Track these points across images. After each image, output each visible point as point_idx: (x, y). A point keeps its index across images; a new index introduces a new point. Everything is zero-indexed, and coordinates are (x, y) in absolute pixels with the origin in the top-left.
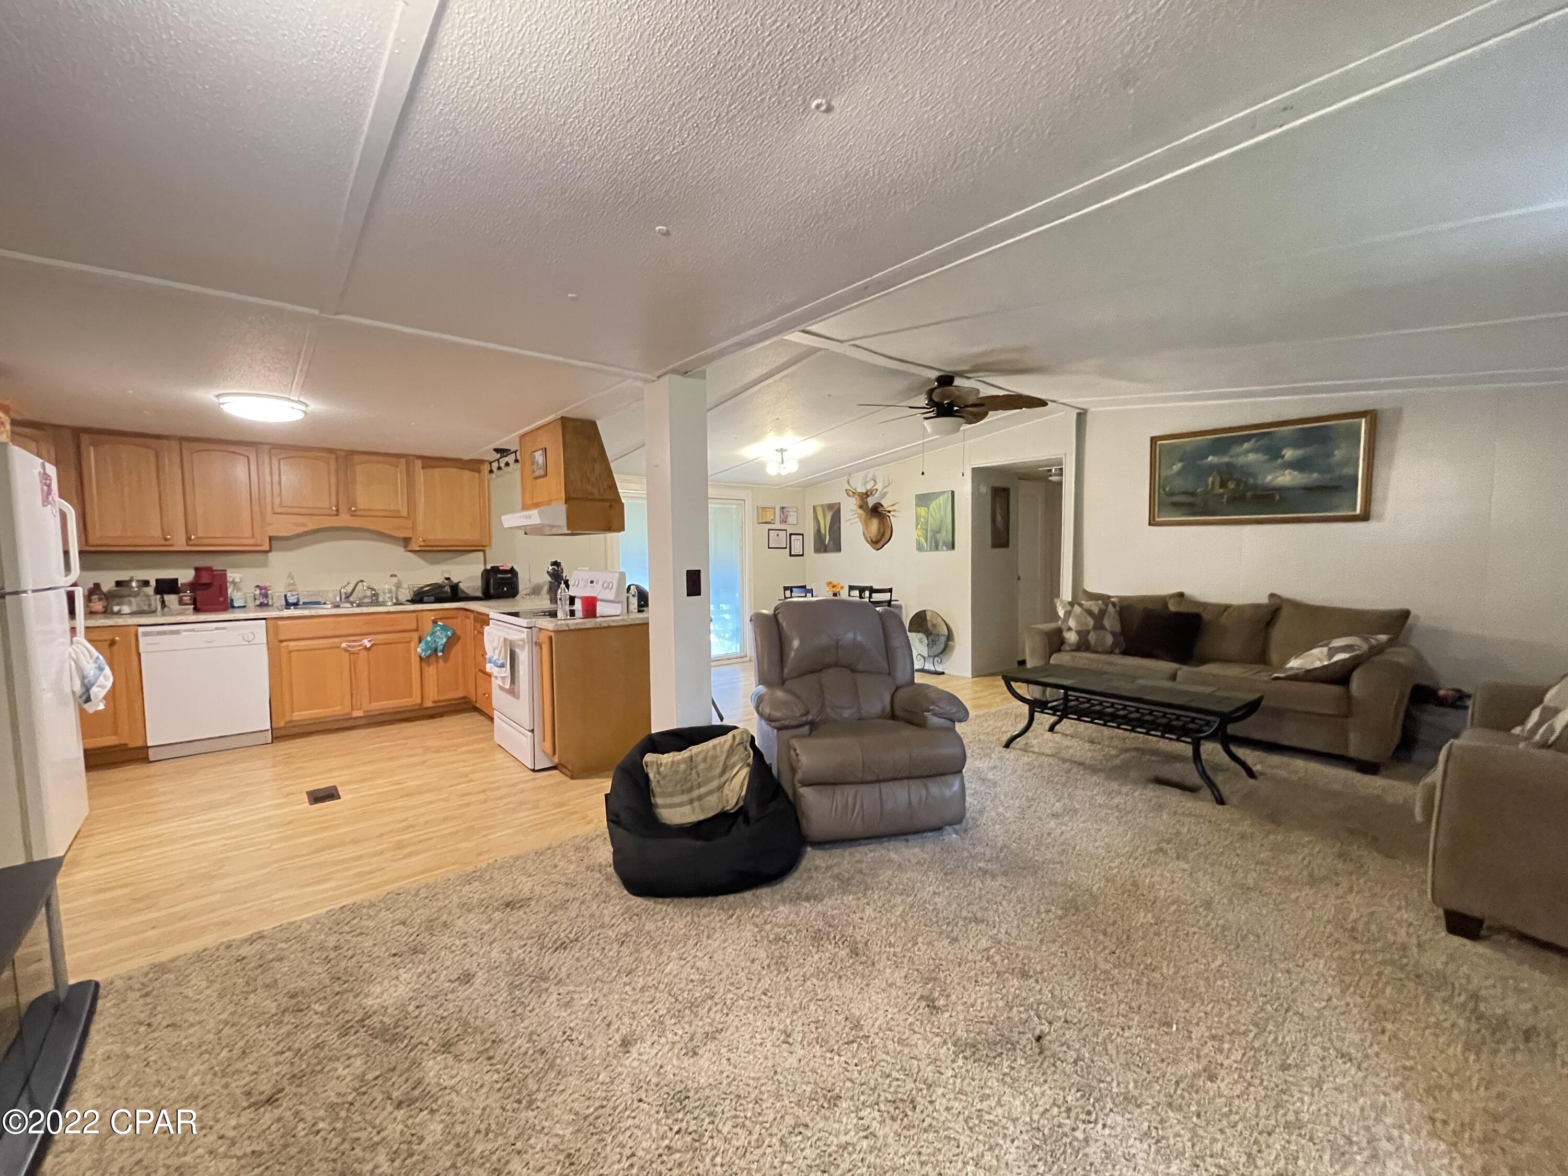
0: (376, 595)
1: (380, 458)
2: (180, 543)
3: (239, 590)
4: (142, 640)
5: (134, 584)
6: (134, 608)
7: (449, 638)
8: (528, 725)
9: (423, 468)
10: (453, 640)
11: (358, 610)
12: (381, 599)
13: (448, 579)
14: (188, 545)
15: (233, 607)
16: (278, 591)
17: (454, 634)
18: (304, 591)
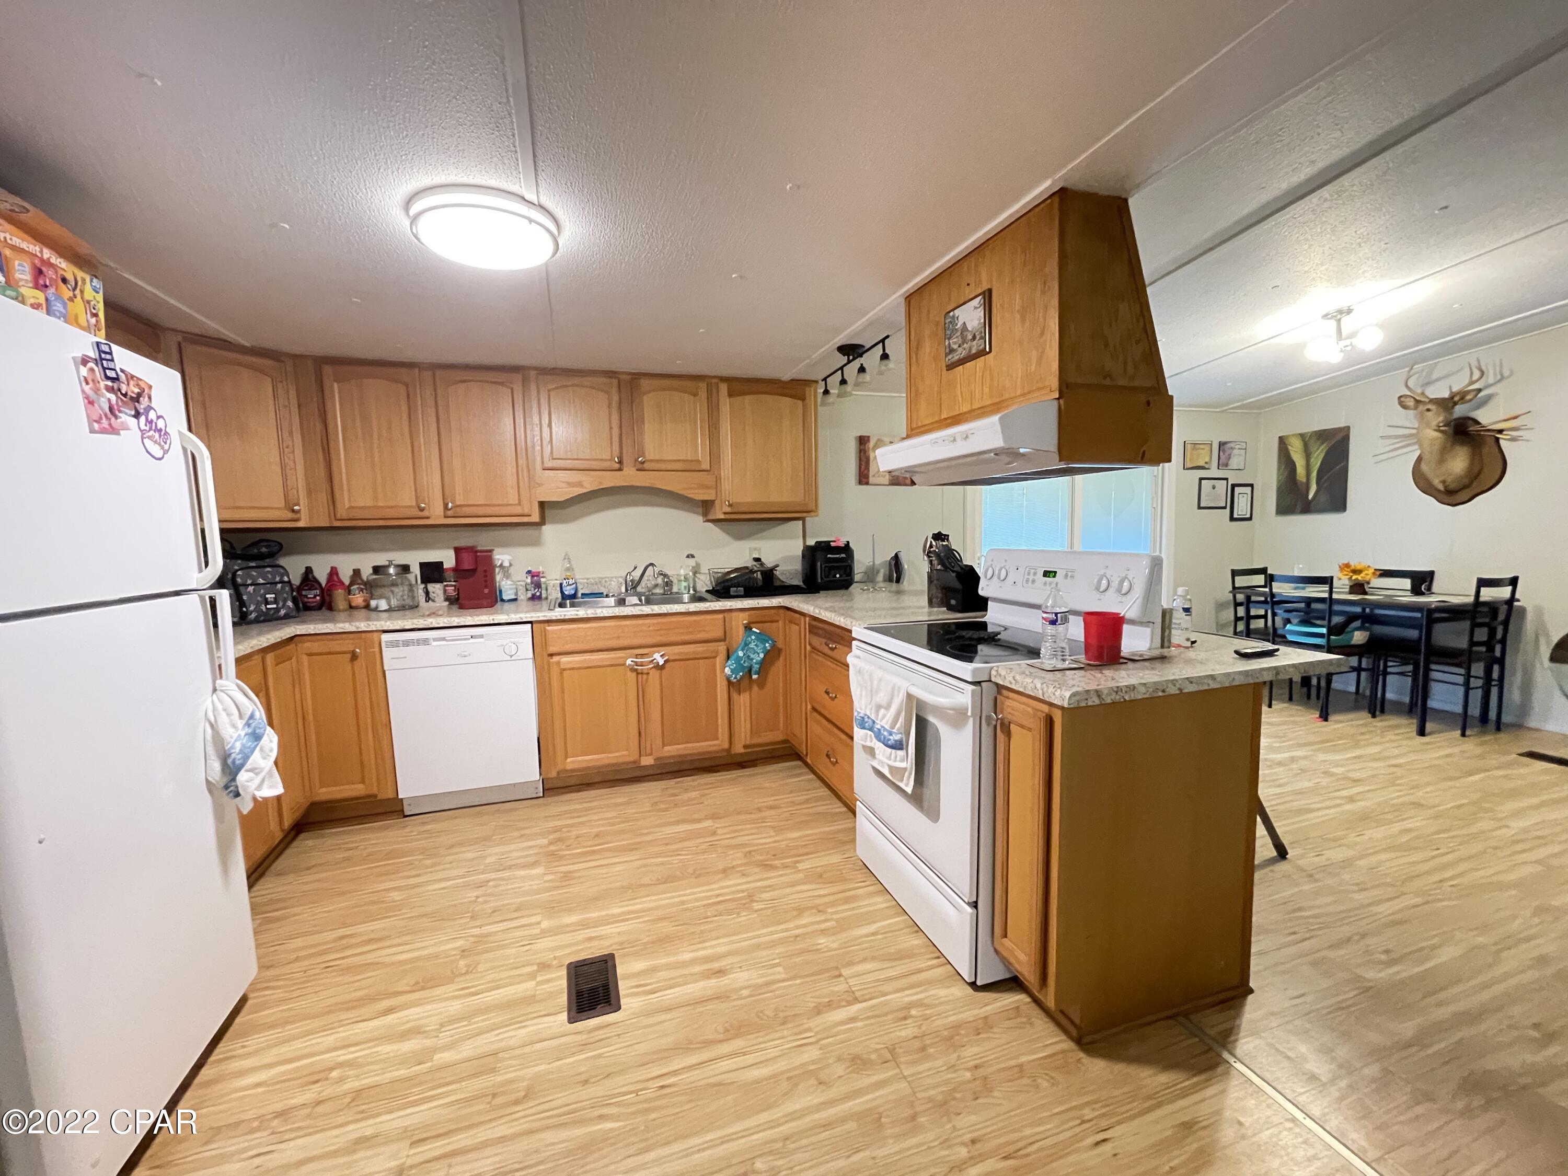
0: (669, 584)
1: (675, 383)
2: (436, 515)
3: (507, 576)
4: (387, 653)
5: (392, 570)
6: (394, 602)
7: (767, 653)
8: (969, 896)
9: (731, 395)
10: (772, 655)
11: (647, 610)
12: (675, 589)
13: (757, 560)
14: (446, 517)
15: (502, 600)
16: (553, 579)
17: (773, 646)
18: (584, 578)
